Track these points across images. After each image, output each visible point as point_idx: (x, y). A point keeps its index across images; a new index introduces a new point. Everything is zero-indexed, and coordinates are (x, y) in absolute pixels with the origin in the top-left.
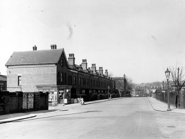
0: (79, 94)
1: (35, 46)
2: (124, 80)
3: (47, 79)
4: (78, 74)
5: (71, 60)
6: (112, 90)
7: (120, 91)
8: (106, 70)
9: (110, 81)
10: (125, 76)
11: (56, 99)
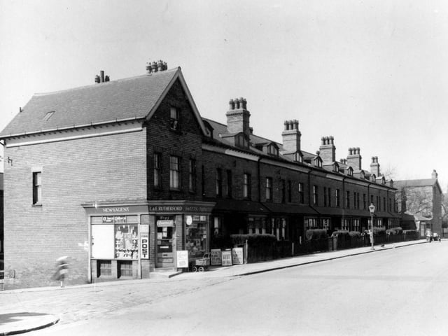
0: (261, 232)
1: (103, 72)
2: (434, 188)
3: (115, 178)
4: (259, 166)
5: (236, 119)
6: (394, 218)
7: (421, 221)
8: (374, 159)
9: (386, 189)
10: (437, 175)
11: (144, 251)
